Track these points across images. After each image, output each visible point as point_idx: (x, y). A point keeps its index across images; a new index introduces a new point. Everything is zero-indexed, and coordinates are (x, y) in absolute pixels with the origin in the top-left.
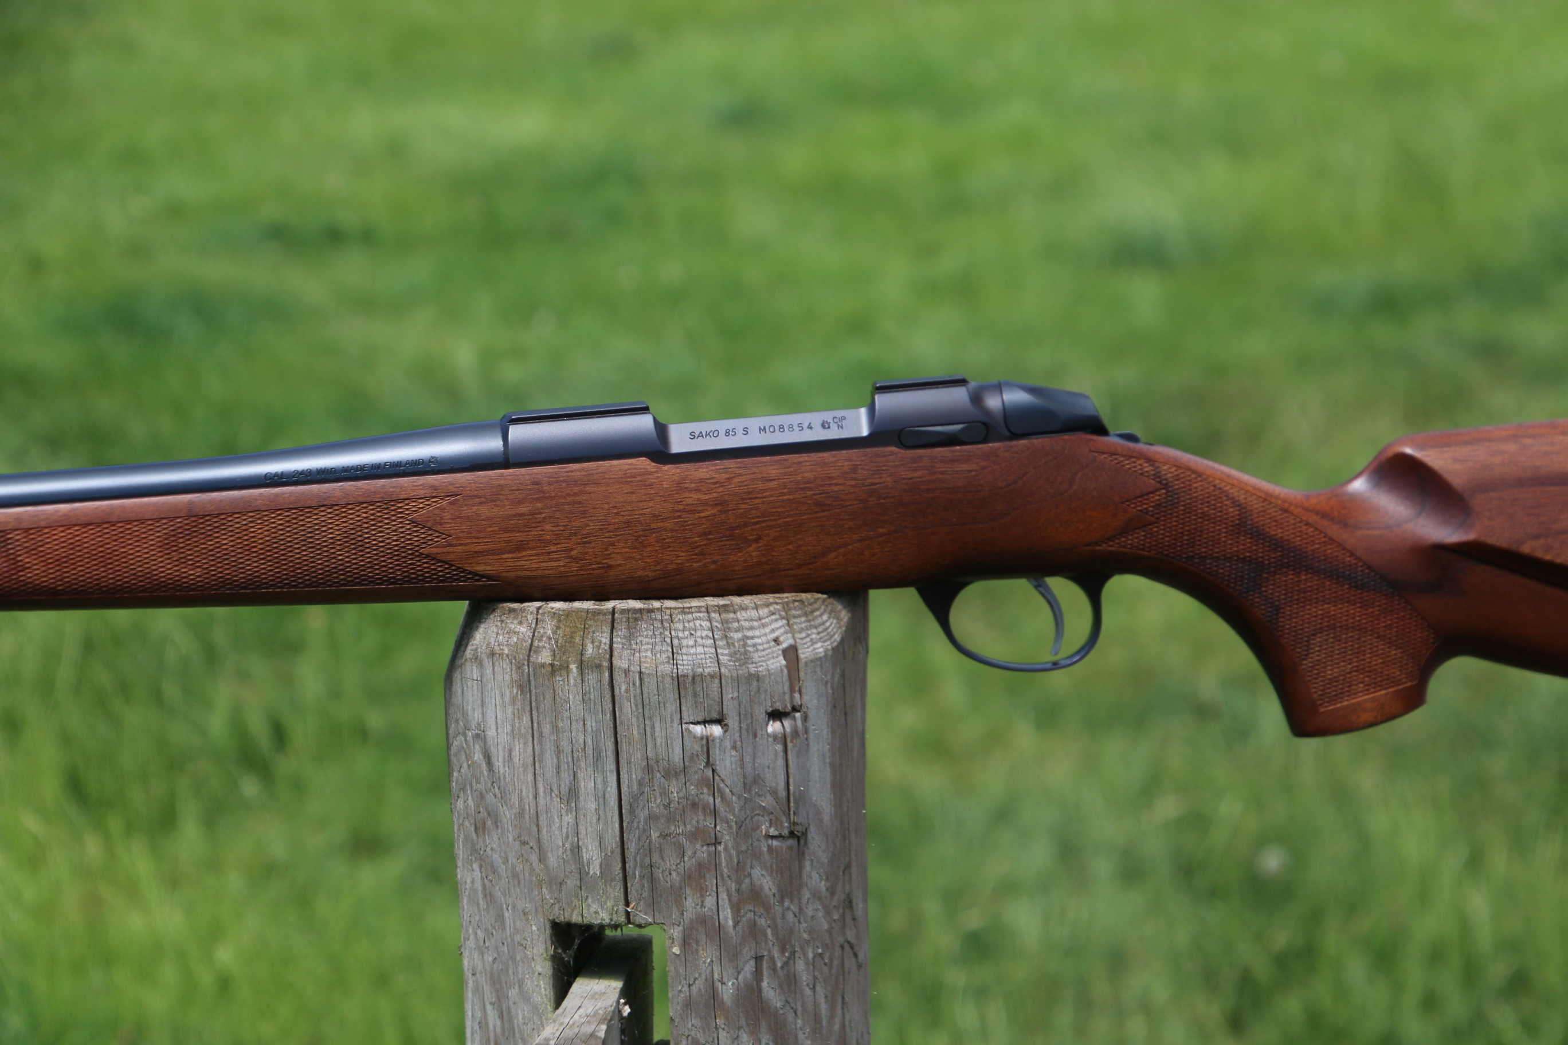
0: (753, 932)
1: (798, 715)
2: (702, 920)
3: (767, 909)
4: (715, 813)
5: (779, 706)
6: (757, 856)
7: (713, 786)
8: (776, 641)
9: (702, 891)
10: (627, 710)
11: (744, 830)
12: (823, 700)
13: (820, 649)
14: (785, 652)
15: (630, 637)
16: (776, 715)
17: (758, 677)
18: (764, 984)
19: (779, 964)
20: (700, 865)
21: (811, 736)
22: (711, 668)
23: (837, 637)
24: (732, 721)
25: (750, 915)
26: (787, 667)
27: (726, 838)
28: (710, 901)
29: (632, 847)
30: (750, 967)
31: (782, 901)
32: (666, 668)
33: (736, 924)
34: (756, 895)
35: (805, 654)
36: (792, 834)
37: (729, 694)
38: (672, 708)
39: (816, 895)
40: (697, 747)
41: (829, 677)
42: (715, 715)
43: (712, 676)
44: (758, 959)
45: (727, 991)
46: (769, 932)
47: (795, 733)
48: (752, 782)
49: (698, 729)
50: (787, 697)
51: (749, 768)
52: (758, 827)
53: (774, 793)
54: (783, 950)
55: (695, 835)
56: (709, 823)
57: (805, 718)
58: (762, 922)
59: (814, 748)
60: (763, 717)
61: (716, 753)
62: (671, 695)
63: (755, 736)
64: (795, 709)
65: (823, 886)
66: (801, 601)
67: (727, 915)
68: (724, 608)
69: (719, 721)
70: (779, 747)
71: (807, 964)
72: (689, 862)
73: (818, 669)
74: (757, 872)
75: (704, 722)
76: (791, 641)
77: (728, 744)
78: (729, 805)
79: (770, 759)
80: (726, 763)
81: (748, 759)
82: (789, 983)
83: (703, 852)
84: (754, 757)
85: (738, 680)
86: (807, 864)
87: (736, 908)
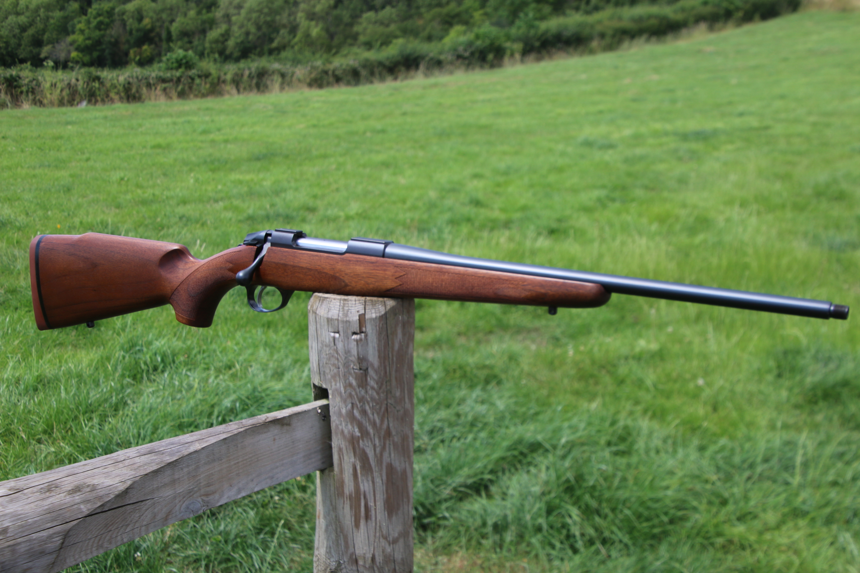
0: (351, 395)
1: (363, 334)
2: (337, 390)
3: (355, 390)
4: (338, 359)
5: (355, 331)
6: (350, 374)
7: (337, 353)
8: (358, 312)
9: (335, 381)
10: (318, 326)
11: (346, 365)
12: (375, 331)
13: (374, 316)
14: (360, 316)
15: (321, 305)
16: (354, 333)
17: (349, 322)
18: (355, 411)
19: (359, 406)
20: (335, 374)
21: (369, 341)
22: (336, 317)
23: (383, 313)
24: (341, 333)
25: (349, 391)
26: (359, 320)
27: (341, 367)
28: (338, 384)
29: (321, 365)
30: (350, 406)
31: (359, 388)
32: (326, 316)
33: (345, 392)
34: (350, 385)
35: (367, 317)
36: (360, 369)
37: (340, 325)
38: (326, 327)
39: (373, 388)
40: (332, 340)
41: (378, 324)
42: (336, 331)
43: (336, 319)
44: (352, 404)
45: (344, 411)
46: (355, 396)
47: (361, 340)
48: (347, 352)
49: (332, 334)
50: (358, 329)
51: (346, 348)
52: (350, 365)
53: (354, 356)
54: (360, 402)
55: (334, 365)
56: (336, 362)
57: (366, 336)
58: (353, 393)
59: (370, 345)
60: (351, 334)
61: (336, 342)
62: (326, 323)
63: (348, 338)
64: (362, 332)
65: (375, 386)
66: (372, 301)
67: (342, 389)
68: (345, 300)
69: (338, 332)
70: (355, 343)
71: (370, 407)
72: (332, 373)
73: (373, 322)
74: (351, 378)
75: (334, 332)
76: (363, 312)
77: (340, 340)
78: (341, 357)
79: (353, 345)
80: (340, 345)
81: (346, 345)
82: (364, 412)
83: (335, 371)
84: (348, 345)
85: (343, 322)
86: (369, 379)
87: (345, 387)
